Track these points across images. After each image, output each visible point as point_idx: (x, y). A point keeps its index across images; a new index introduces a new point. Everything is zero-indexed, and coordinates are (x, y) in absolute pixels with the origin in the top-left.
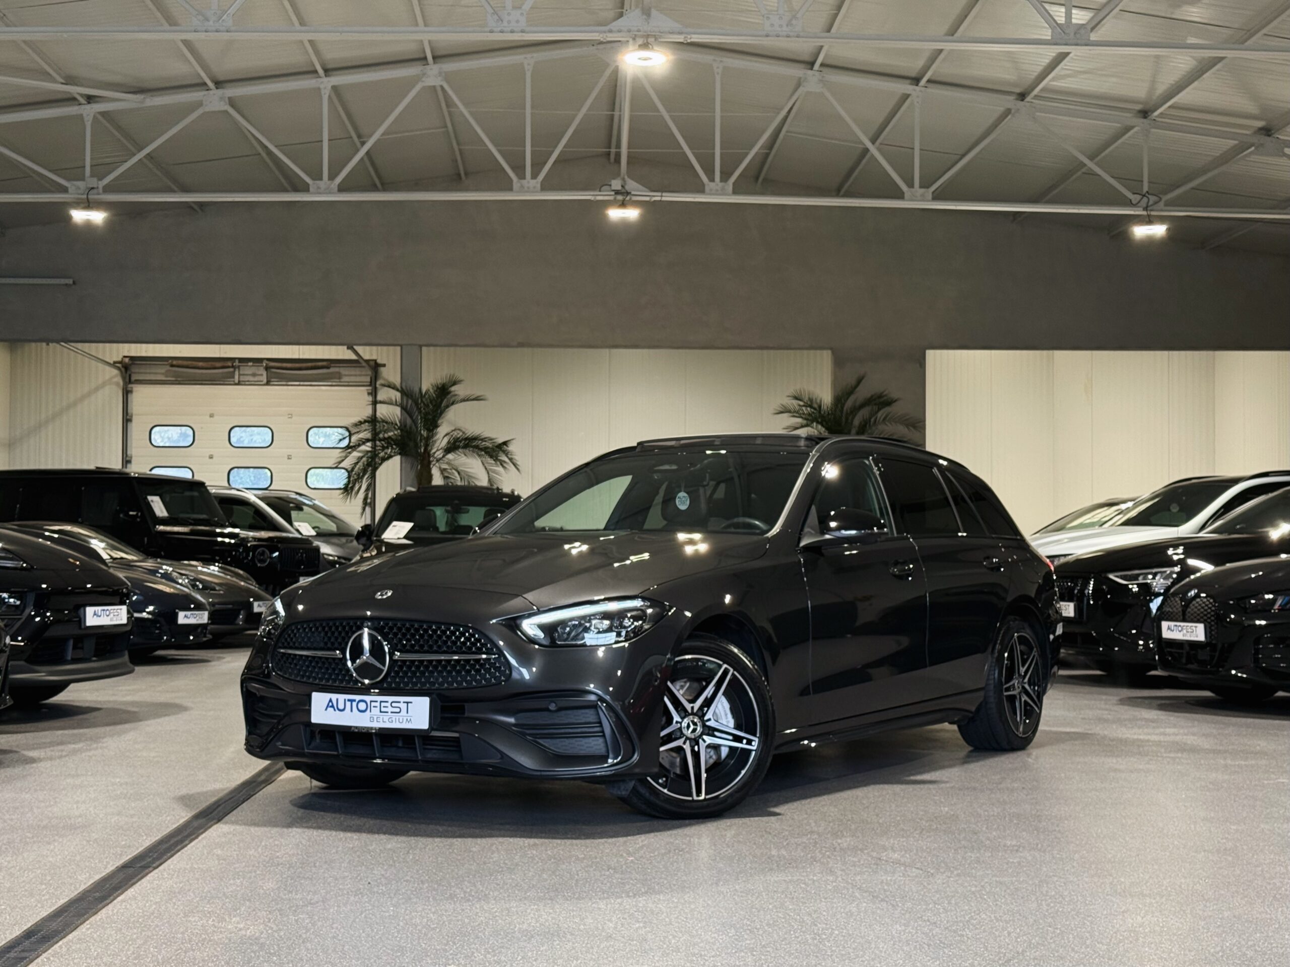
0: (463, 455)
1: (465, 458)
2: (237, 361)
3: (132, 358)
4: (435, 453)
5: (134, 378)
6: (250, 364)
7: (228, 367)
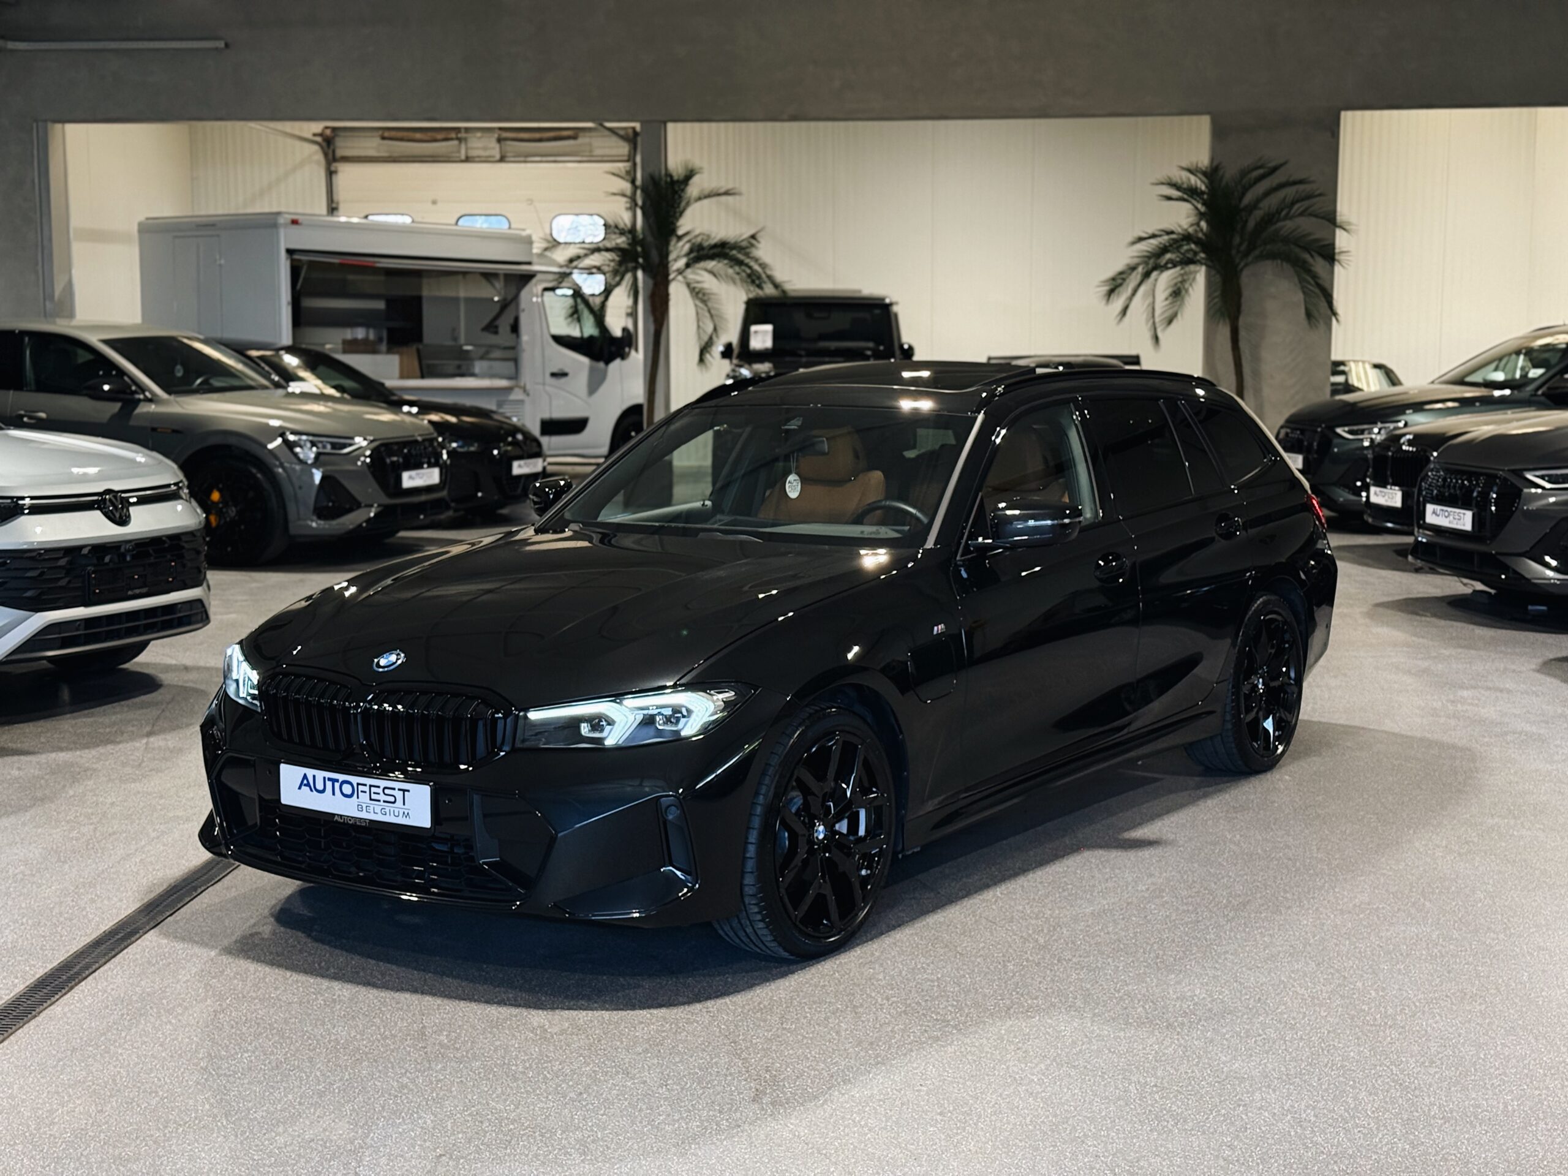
2: (463, 131)
3: (334, 129)
4: (673, 266)
5: (340, 153)
6: (479, 134)
7: (452, 139)
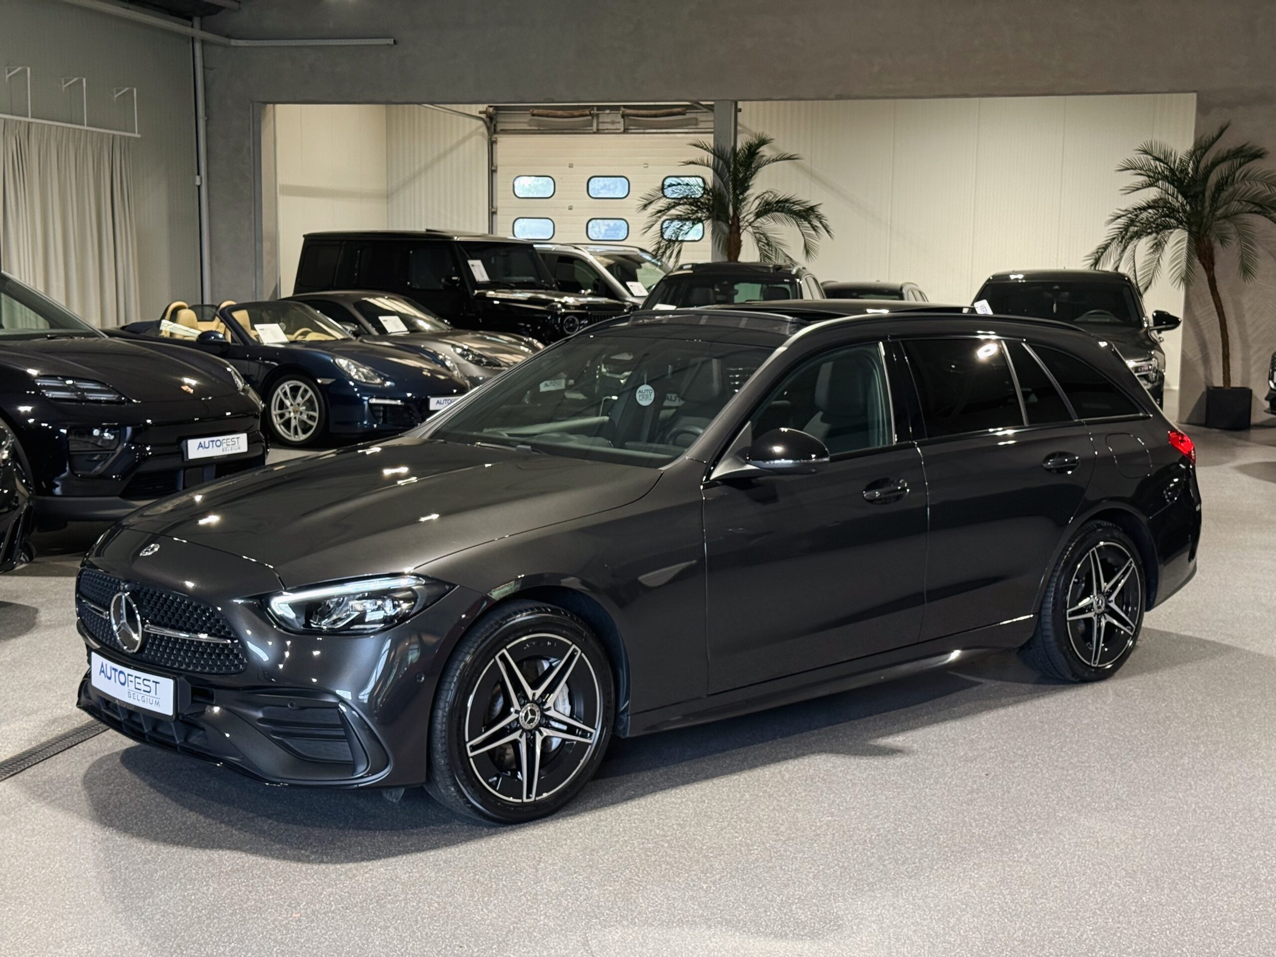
0: (772, 220)
1: (774, 223)
2: (595, 109)
3: (496, 108)
4: (745, 217)
5: (500, 127)
6: (608, 111)
7: (586, 115)
